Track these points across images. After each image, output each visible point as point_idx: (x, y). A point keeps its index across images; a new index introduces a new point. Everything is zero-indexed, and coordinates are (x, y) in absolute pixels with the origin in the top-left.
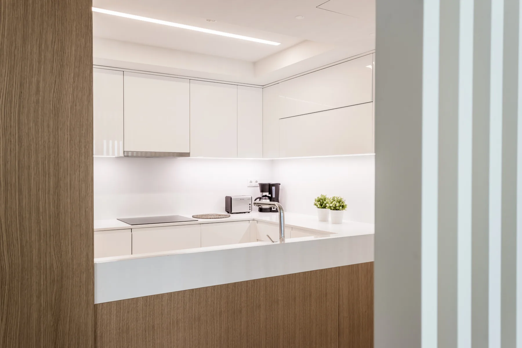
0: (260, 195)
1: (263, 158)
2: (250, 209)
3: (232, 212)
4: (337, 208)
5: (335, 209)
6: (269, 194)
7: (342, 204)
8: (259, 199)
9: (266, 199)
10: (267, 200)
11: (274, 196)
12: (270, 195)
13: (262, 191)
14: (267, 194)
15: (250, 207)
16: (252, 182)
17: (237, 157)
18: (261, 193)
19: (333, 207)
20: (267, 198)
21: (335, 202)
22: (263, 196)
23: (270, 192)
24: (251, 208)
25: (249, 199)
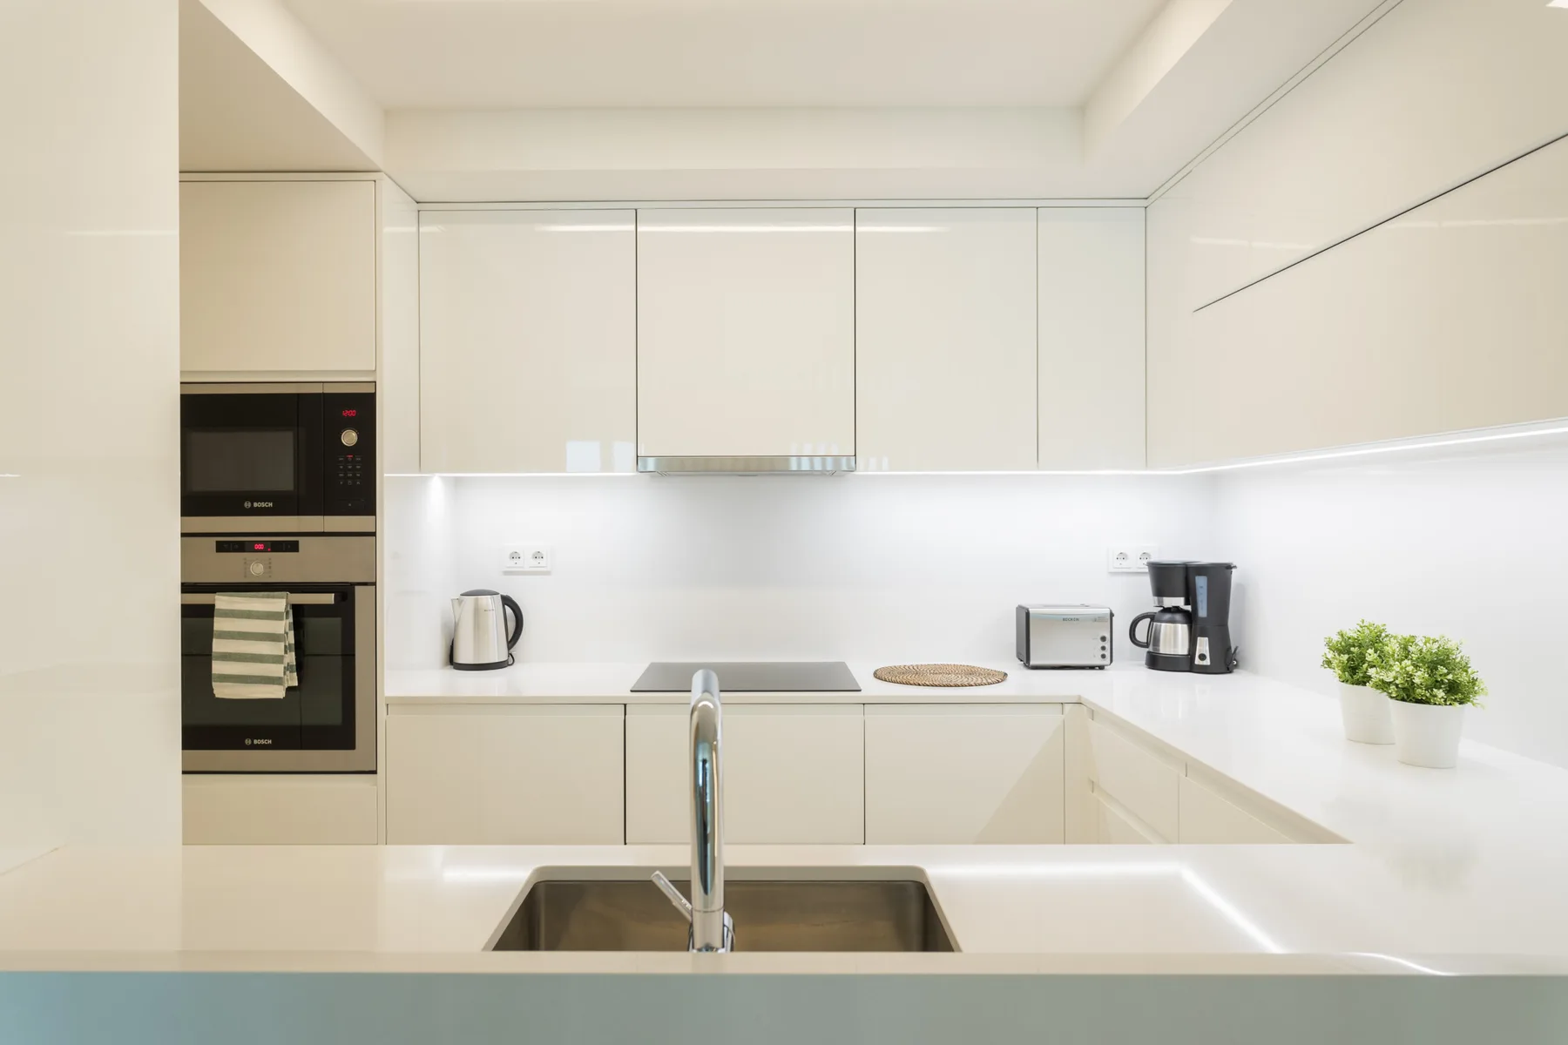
0: (1150, 604)
1: (1147, 466)
2: (1103, 656)
3: (1033, 662)
4: (1419, 691)
5: (1408, 693)
6: (1187, 603)
7: (1450, 677)
8: (1149, 620)
9: (1173, 621)
10: (1179, 625)
11: (1203, 612)
12: (1189, 608)
13: (1160, 591)
14: (1179, 602)
15: (1103, 648)
16: (1126, 555)
17: (1038, 469)
18: (1156, 598)
19: (1397, 686)
20: (1178, 617)
21: (1409, 662)
22: (1166, 610)
23: (1190, 597)
24: (1107, 653)
25: (1097, 619)
